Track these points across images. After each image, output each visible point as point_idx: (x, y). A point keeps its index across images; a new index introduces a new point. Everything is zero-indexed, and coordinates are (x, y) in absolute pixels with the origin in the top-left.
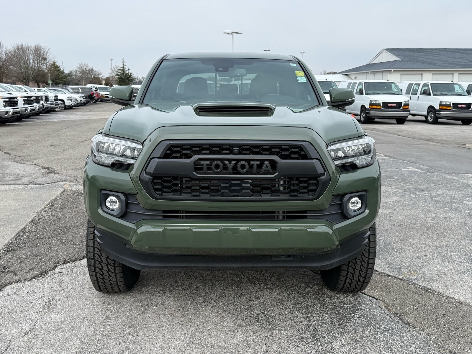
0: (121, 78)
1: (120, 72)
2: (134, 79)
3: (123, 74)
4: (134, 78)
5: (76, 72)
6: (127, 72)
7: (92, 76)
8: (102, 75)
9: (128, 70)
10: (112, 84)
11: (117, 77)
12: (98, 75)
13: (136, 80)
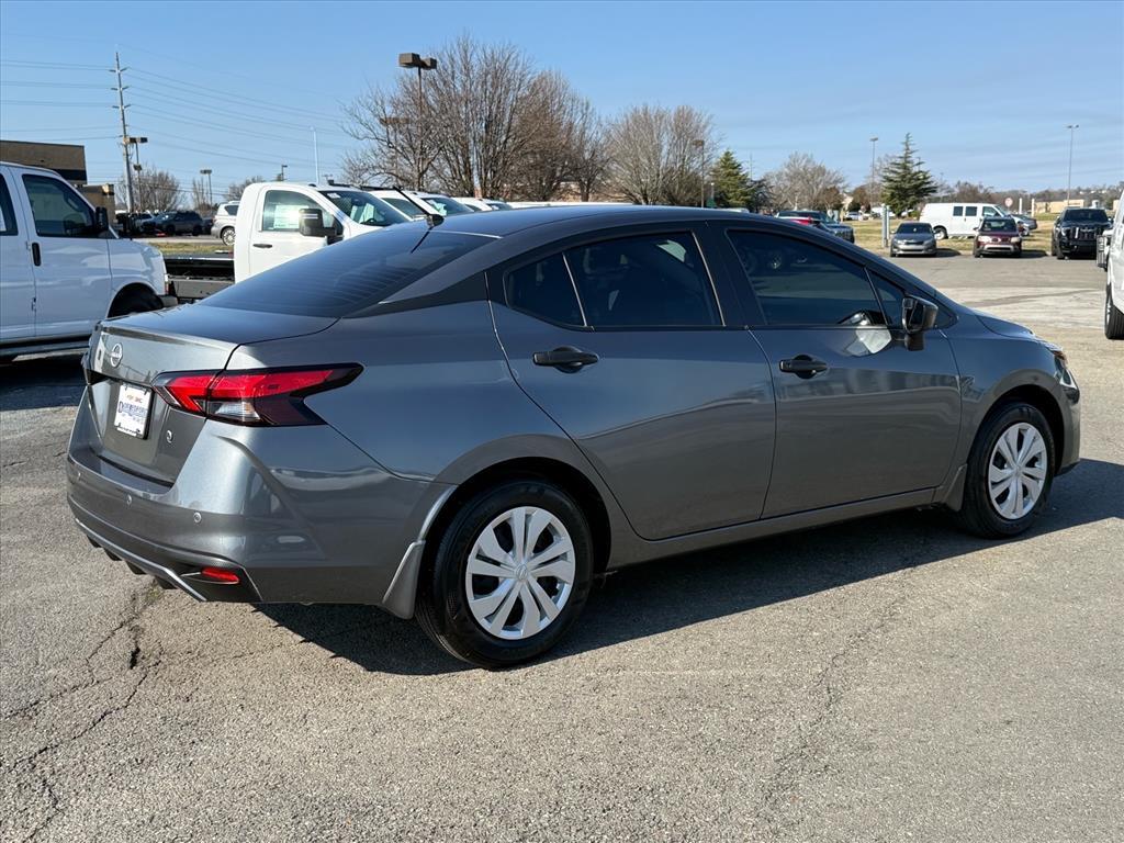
0: (896, 188)
1: (895, 172)
2: (933, 190)
3: (904, 176)
4: (933, 185)
5: (779, 176)
6: (916, 169)
7: (820, 186)
8: (846, 183)
9: (919, 164)
10: (871, 204)
11: (886, 184)
12: (836, 182)
13: (939, 190)
